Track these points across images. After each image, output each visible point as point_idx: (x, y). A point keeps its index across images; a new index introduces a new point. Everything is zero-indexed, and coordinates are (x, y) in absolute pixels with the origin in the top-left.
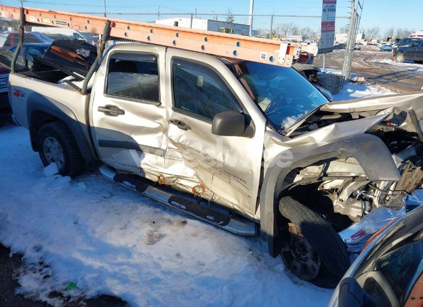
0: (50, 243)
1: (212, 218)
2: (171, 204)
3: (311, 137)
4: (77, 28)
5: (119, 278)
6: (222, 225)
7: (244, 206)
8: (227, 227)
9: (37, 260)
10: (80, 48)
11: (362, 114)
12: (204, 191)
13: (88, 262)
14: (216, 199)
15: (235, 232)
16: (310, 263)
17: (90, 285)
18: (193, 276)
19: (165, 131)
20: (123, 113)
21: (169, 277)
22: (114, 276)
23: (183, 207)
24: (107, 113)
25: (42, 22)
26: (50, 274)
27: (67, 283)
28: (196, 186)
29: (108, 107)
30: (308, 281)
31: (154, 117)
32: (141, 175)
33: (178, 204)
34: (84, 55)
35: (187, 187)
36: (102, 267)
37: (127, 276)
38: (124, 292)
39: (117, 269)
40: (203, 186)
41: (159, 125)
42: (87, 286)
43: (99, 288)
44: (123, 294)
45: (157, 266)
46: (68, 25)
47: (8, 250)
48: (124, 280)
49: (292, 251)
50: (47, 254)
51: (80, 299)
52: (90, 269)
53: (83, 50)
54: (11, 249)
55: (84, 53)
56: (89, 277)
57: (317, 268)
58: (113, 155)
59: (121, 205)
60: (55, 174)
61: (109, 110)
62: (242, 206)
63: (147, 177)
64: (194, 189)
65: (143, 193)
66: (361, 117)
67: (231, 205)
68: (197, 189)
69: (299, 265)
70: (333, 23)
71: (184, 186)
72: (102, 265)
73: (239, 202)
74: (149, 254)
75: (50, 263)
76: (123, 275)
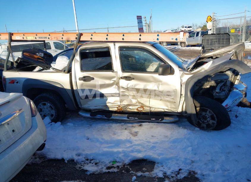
0: (84, 150)
1: (154, 119)
2: (130, 119)
3: (203, 68)
4: (56, 39)
5: (136, 152)
6: (161, 120)
7: (171, 108)
8: (164, 121)
9: (84, 159)
10: (38, 52)
11: (217, 56)
12: (144, 109)
13: (115, 150)
14: (153, 110)
15: (169, 122)
16: (211, 122)
17: (124, 159)
18: (167, 141)
19: (117, 84)
20: (93, 79)
21: (158, 144)
22: (132, 151)
23: (136, 118)
24: (84, 80)
25: (27, 38)
26: (98, 161)
27: (111, 162)
28: (138, 108)
29: (84, 77)
30: (212, 130)
31: (110, 78)
32: (107, 109)
33: (133, 118)
34: (41, 56)
35: (134, 109)
36: (123, 150)
37: (139, 149)
38: (144, 155)
39: (131, 149)
40: (142, 107)
41: (113, 81)
42: (122, 160)
43: (129, 158)
44: (144, 156)
45: (149, 142)
46: (49, 38)
47: (63, 160)
48: (139, 151)
49: (200, 121)
50: (86, 155)
51: (124, 166)
52: (119, 153)
53: (41, 53)
54: (65, 159)
55: (41, 55)
56: (120, 155)
57: (216, 123)
58: (88, 103)
59: (101, 127)
60: (49, 123)
61: (85, 79)
62: (170, 108)
63: (110, 109)
64: (137, 109)
65: (111, 118)
66: (217, 58)
67: (163, 110)
68: (139, 109)
69: (205, 125)
70: (142, 29)
71: (132, 109)
72: (122, 149)
73: (168, 107)
74: (139, 139)
75: (92, 158)
76: (137, 150)
